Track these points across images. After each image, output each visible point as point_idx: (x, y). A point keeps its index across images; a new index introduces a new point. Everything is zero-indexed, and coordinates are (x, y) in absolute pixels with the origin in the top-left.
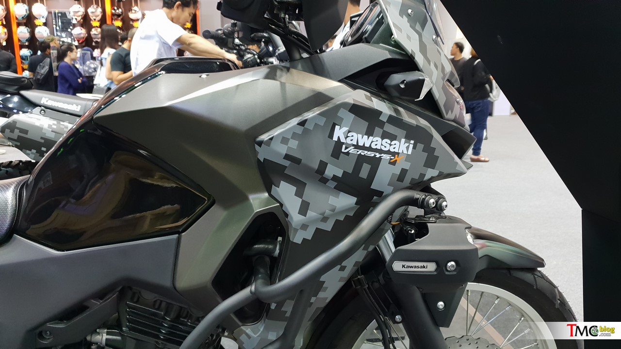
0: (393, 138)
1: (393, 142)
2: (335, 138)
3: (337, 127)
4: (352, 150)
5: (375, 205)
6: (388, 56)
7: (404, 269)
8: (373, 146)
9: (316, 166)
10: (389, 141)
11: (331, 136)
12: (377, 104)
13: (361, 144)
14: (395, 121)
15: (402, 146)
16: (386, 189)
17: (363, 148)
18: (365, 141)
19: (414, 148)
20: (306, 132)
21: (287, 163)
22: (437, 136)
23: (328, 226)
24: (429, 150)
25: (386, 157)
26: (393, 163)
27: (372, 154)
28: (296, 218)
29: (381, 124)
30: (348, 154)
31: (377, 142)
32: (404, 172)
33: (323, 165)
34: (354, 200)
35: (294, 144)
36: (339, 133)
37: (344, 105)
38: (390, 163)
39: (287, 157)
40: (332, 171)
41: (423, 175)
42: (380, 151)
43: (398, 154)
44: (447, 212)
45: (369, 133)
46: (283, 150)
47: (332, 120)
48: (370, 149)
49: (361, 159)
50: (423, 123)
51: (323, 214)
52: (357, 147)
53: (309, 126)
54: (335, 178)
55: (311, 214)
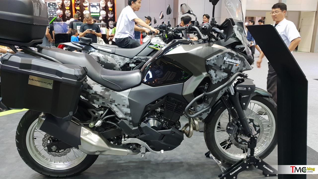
0: (236, 60)
1: (236, 61)
2: (224, 60)
3: (225, 57)
4: (228, 63)
5: (232, 76)
6: (235, 41)
7: (239, 89)
8: (232, 62)
9: (220, 66)
10: (235, 61)
11: (223, 59)
12: (233, 52)
13: (230, 61)
14: (237, 56)
15: (238, 62)
16: (234, 72)
17: (230, 62)
18: (230, 60)
19: (241, 62)
20: (218, 58)
21: (213, 65)
22: (246, 60)
23: (220, 80)
24: (244, 63)
25: (235, 64)
26: (236, 66)
27: (231, 63)
28: (214, 78)
29: (234, 57)
30: (227, 63)
31: (233, 61)
32: (238, 68)
33: (221, 66)
34: (227, 74)
35: (215, 61)
36: (225, 58)
37: (227, 52)
38: (235, 66)
39: (214, 64)
40: (223, 67)
41: (242, 69)
42: (234, 63)
43: (237, 64)
44: (248, 77)
45: (231, 59)
46: (213, 62)
47: (224, 56)
48: (231, 62)
49: (229, 65)
50: (243, 57)
51: (220, 77)
52: (229, 62)
53: (219, 57)
54: (223, 69)
55: (217, 77)
